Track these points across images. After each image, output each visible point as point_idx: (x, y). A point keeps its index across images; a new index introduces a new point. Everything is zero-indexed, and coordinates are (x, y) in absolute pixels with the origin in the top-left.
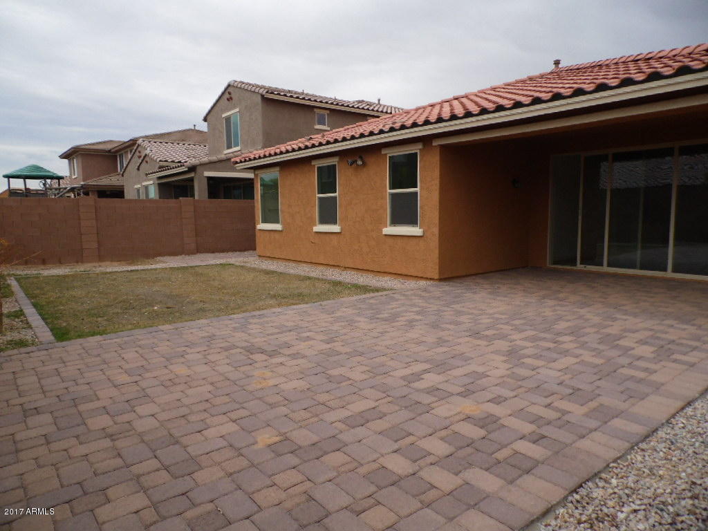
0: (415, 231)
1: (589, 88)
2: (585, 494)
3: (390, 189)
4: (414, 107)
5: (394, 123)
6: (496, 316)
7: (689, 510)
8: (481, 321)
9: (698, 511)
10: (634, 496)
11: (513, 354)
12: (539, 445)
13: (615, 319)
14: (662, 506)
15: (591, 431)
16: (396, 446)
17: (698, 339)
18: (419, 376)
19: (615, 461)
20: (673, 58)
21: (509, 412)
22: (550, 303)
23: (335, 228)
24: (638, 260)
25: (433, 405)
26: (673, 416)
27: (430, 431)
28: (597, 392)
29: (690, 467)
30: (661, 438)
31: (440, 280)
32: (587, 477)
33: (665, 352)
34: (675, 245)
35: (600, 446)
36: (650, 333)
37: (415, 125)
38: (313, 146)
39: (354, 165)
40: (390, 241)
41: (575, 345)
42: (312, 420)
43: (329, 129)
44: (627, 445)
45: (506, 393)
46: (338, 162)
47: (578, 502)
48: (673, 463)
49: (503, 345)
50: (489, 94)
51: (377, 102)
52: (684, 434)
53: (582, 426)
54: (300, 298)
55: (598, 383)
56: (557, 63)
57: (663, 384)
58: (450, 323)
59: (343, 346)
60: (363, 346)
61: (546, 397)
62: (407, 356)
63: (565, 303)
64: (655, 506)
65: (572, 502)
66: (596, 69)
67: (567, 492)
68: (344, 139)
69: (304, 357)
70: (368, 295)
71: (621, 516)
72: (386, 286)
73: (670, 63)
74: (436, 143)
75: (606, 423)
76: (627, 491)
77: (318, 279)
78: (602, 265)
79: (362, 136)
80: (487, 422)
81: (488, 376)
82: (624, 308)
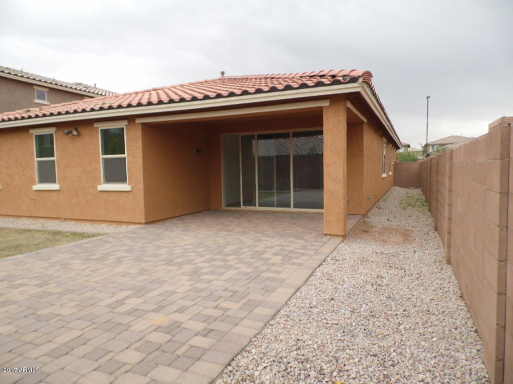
0: (125, 187)
1: (238, 92)
2: (235, 365)
3: (102, 154)
4: (122, 93)
5: (103, 104)
6: (187, 247)
7: (295, 358)
8: (175, 252)
9: (299, 357)
10: (265, 358)
11: (195, 274)
12: (208, 337)
13: (261, 241)
14: (280, 360)
15: (242, 319)
16: (96, 365)
17: (304, 248)
18: (123, 301)
19: (255, 337)
20: (284, 79)
21: (189, 317)
22: (223, 233)
23: (55, 186)
24: (275, 200)
25: (131, 324)
26: (289, 299)
27: (127, 345)
28: (248, 291)
29: (297, 330)
30: (282, 315)
31: (147, 223)
32: (237, 353)
33: (287, 258)
34: (294, 191)
35: (246, 329)
36: (281, 247)
37: (120, 107)
38: (30, 117)
39: (70, 135)
40: (104, 195)
41: (237, 261)
42: (17, 360)
43: (48, 103)
44: (263, 324)
45: (187, 303)
46: (55, 132)
47: (231, 371)
48: (288, 330)
49: (188, 268)
50: (178, 89)
51: (94, 86)
52: (295, 309)
53: (236, 317)
54: (18, 249)
55: (249, 285)
56: (223, 73)
57: (285, 280)
58: (151, 256)
59: (56, 287)
60: (75, 284)
61: (215, 301)
62: (113, 287)
63: (232, 233)
64: (276, 361)
65: (226, 373)
66: (245, 80)
67: (224, 367)
68: (59, 114)
69: (15, 303)
70: (85, 241)
71: (257, 373)
72: (101, 231)
73: (282, 82)
74: (138, 121)
75: (251, 312)
76: (260, 356)
77: (38, 231)
78: (255, 206)
79: (75, 112)
80: (173, 328)
81: (176, 293)
82: (266, 233)
